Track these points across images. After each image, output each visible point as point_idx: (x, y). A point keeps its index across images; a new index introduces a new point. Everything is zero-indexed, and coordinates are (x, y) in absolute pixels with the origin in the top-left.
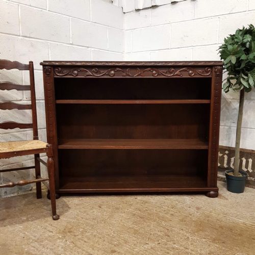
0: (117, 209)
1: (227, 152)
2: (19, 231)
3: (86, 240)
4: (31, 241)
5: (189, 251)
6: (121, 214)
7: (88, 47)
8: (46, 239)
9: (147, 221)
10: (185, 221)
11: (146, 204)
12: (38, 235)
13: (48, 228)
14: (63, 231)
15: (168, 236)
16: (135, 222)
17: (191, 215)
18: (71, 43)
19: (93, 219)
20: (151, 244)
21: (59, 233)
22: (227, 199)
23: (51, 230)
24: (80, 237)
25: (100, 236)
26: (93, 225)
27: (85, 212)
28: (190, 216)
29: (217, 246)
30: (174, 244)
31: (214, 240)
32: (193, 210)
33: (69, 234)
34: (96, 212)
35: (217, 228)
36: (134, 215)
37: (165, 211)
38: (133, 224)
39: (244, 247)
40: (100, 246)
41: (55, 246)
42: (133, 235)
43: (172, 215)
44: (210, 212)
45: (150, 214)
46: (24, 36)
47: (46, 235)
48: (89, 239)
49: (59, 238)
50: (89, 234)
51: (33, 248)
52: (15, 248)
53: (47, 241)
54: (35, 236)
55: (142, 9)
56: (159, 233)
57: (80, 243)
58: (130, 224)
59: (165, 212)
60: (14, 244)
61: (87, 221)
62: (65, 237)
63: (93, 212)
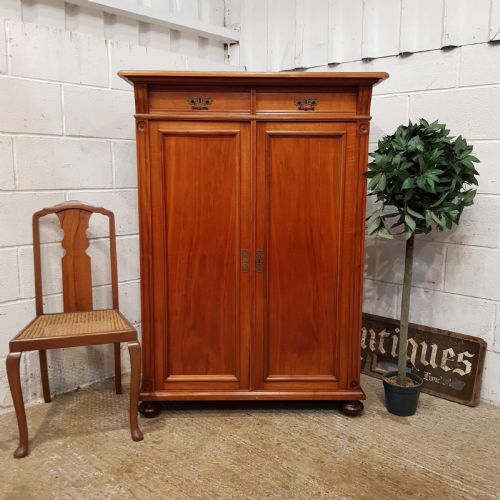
0: (213, 433)
1: (397, 330)
2: (51, 465)
3: (151, 487)
4: (66, 483)
6: (218, 444)
8: (90, 481)
11: (265, 427)
12: (78, 475)
13: (95, 463)
14: (119, 470)
17: (335, 451)
19: (171, 451)
21: (112, 473)
23: (99, 467)
26: (168, 462)
28: (334, 453)
32: (341, 442)
33: (126, 475)
36: (239, 446)
37: (293, 441)
41: (102, 495)
43: (304, 449)
44: (372, 447)
45: (265, 447)
47: (91, 475)
48: (157, 486)
49: (110, 482)
50: (158, 477)
52: (40, 494)
53: (90, 486)
54: (73, 476)
57: (141, 493)
59: (293, 444)
60: (40, 487)
61: (160, 453)
62: (118, 480)
63: (173, 437)
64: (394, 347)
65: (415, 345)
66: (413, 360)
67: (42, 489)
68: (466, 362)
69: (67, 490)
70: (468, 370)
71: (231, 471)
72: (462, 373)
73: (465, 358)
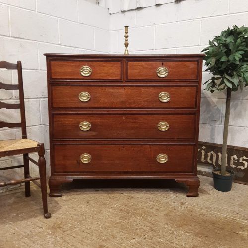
0: (104, 204)
1: (204, 147)
2: (10, 227)
3: (75, 235)
4: (21, 236)
5: (174, 245)
6: (109, 210)
7: (76, 47)
8: (36, 234)
9: (133, 216)
10: (170, 216)
11: (132, 200)
12: (28, 231)
13: (38, 224)
14: (53, 227)
15: (154, 231)
16: (122, 217)
18: (59, 43)
20: (138, 239)
21: (49, 229)
22: (209, 194)
23: (41, 226)
24: (69, 232)
25: (88, 231)
26: (81, 221)
27: (73, 208)
28: (174, 211)
29: (201, 240)
30: (160, 238)
31: (197, 234)
32: (177, 205)
33: (58, 229)
34: (84, 208)
35: (201, 222)
36: (121, 210)
38: (120, 219)
39: (226, 240)
40: (89, 241)
41: (45, 242)
42: (120, 230)
43: (157, 210)
44: (194, 207)
45: (136, 210)
46: (13, 37)
47: (36, 231)
48: (78, 234)
49: (49, 234)
50: (77, 229)
51: (23, 244)
52: (6, 244)
53: (36, 237)
54: (25, 232)
55: (128, 11)
56: (145, 228)
57: (69, 238)
58: (117, 219)
59: (151, 207)
60: (5, 240)
61: (76, 217)
62: (54, 233)
63: (82, 207)
64: (203, 157)
65: (215, 155)
66: (214, 163)
67: (7, 241)
68: (244, 162)
69: (22, 240)
70: (246, 166)
71: (120, 223)
72: (242, 168)
73: (243, 160)
